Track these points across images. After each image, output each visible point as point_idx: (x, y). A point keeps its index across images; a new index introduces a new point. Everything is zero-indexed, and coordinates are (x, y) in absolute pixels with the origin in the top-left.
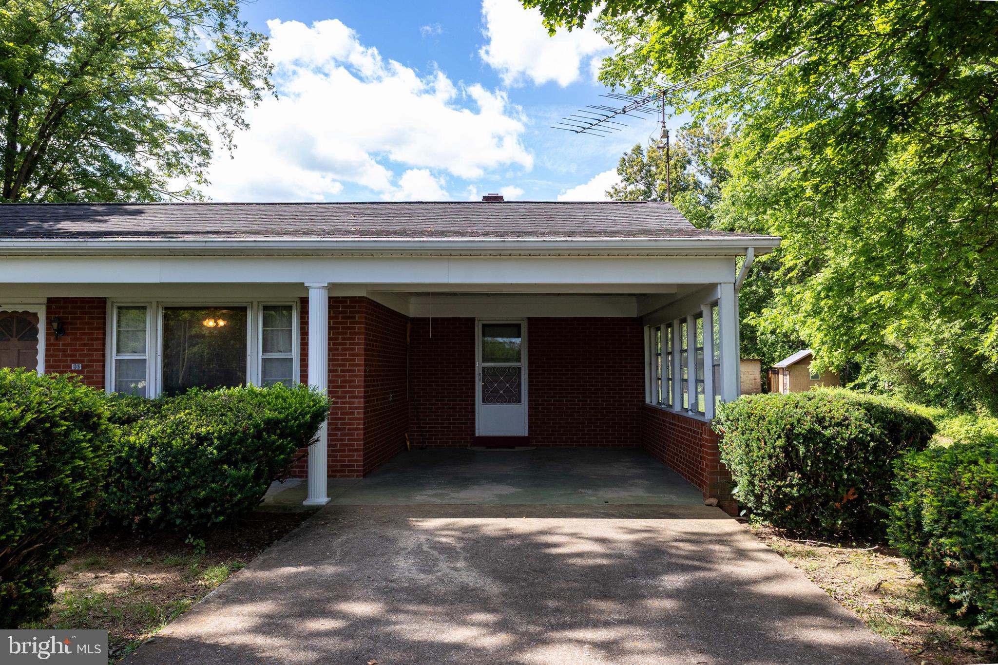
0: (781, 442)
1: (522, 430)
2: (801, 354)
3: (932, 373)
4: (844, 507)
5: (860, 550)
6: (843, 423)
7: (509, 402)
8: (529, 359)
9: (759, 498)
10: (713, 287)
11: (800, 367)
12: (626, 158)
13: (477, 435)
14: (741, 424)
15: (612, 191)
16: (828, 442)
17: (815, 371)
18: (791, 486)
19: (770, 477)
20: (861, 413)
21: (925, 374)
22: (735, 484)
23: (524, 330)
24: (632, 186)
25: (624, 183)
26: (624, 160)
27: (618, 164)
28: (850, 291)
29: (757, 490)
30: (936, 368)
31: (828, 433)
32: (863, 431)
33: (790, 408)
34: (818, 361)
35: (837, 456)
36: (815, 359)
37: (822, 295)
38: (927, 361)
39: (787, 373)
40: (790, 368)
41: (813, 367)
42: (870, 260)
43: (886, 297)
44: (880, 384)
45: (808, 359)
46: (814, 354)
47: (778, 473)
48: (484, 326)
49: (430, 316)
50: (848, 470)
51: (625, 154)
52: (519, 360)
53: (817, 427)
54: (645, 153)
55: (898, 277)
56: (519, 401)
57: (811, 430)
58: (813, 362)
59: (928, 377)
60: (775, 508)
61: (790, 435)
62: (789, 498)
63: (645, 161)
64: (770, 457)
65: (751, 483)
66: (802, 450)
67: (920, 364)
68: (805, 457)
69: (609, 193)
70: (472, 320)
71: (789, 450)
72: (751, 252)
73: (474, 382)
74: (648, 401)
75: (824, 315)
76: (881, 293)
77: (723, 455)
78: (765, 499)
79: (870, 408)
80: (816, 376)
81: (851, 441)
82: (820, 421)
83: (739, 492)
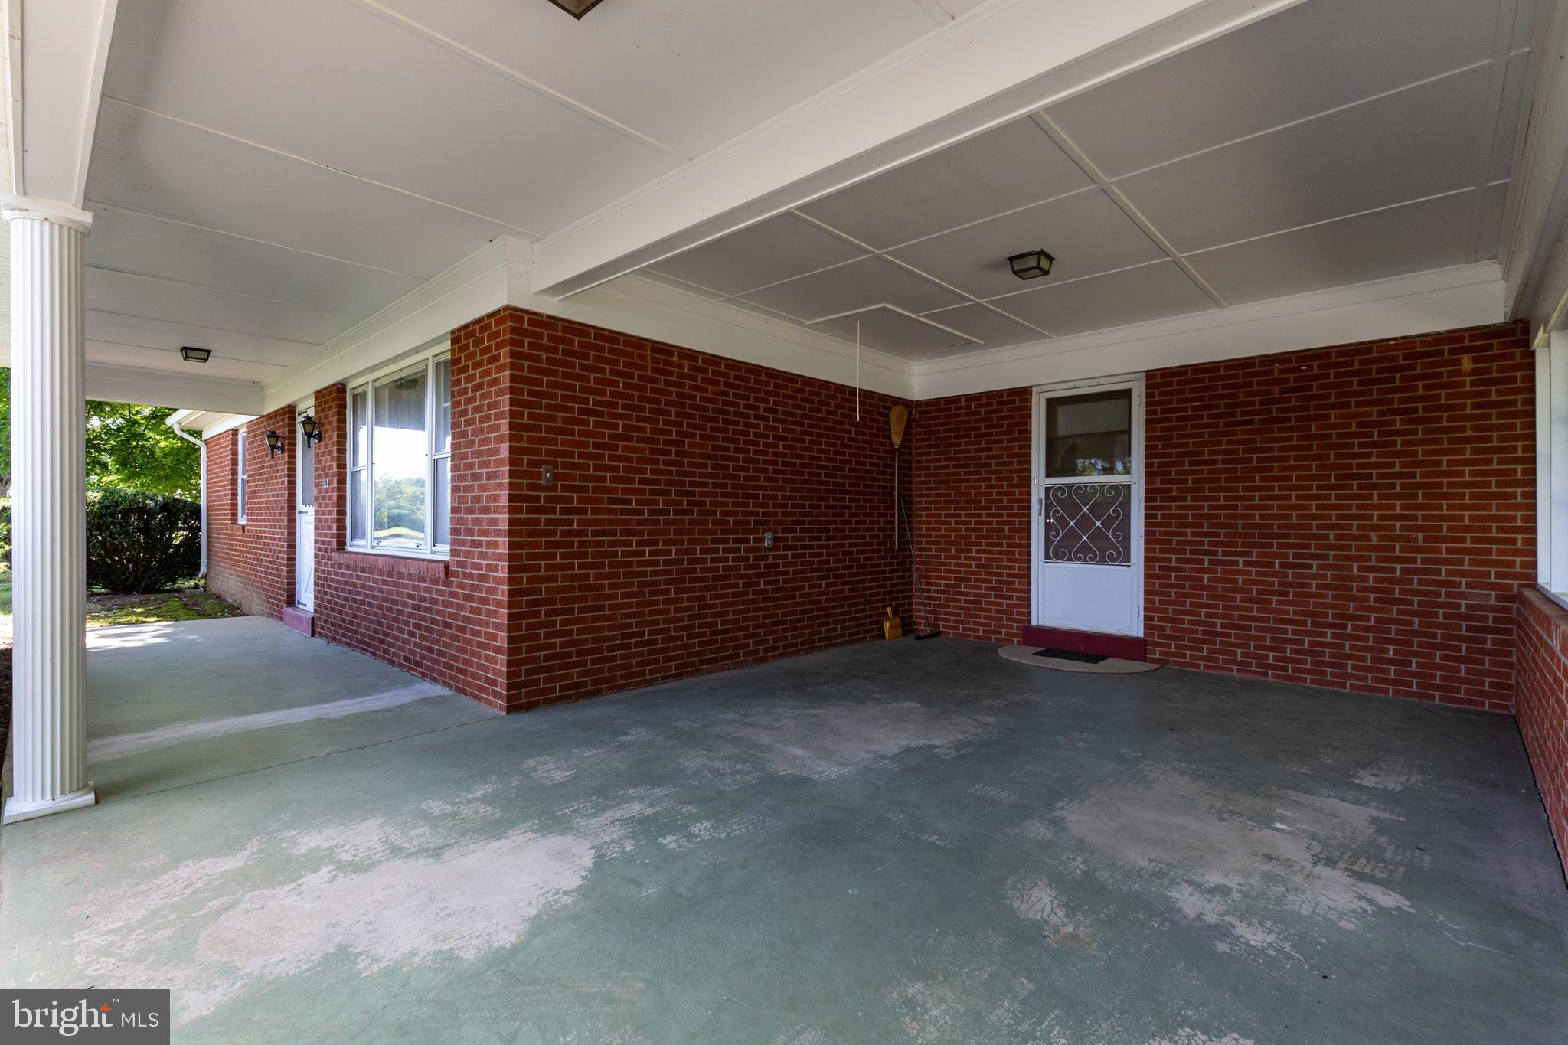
1: (1130, 624)
7: (1102, 561)
8: (1149, 467)
13: (1034, 622)
23: (1139, 401)
48: (1052, 404)
49: (858, 385)
52: (1125, 469)
56: (1124, 560)
70: (1025, 392)
73: (1029, 516)
74: (1544, 576)
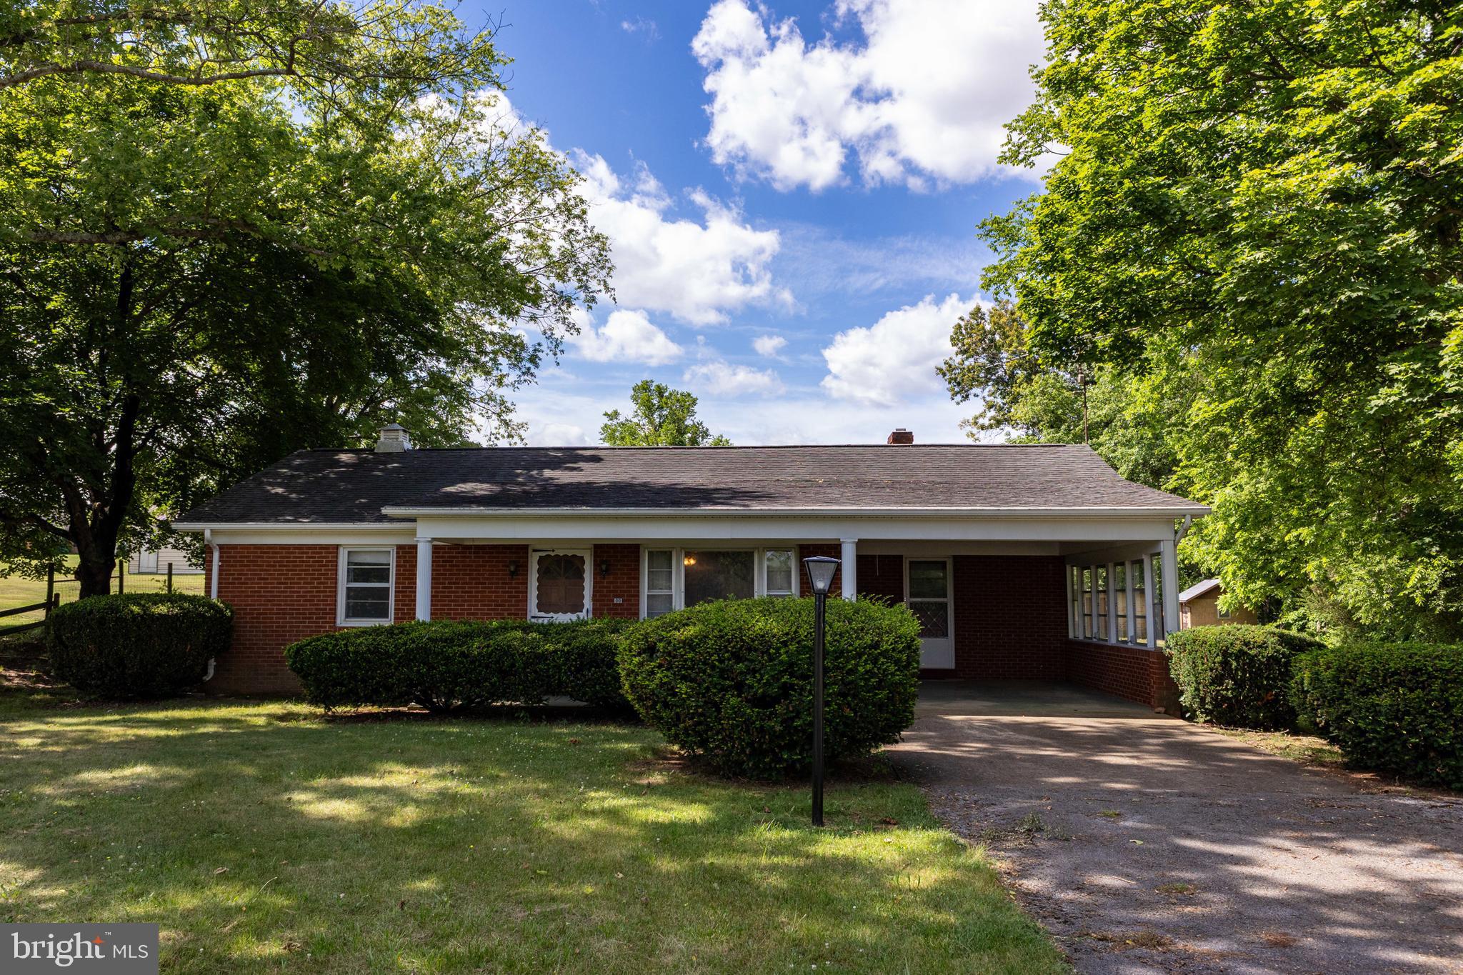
0: (1219, 659)
1: (948, 662)
2: (1205, 585)
3: (1367, 611)
4: (1265, 705)
5: (1277, 734)
6: (1263, 646)
7: (937, 636)
8: (955, 595)
9: (1203, 700)
10: (1157, 542)
11: (1204, 602)
12: (962, 323)
14: (1188, 647)
15: (944, 367)
16: (1252, 658)
17: (1225, 609)
18: (1227, 690)
19: (1211, 684)
20: (1275, 639)
21: (1360, 614)
22: (1182, 693)
23: (950, 567)
24: (972, 360)
25: (960, 356)
26: (960, 326)
27: (951, 331)
28: (1268, 521)
29: (1202, 694)
30: (1372, 606)
31: (1253, 652)
32: (1278, 651)
33: (1225, 635)
34: (1228, 595)
35: (1259, 669)
36: (1225, 592)
37: (1237, 526)
38: (1360, 598)
39: (1187, 609)
40: (1191, 603)
41: (1222, 603)
42: (1288, 488)
43: (1306, 533)
44: (1310, 624)
45: (1215, 591)
46: (1223, 586)
47: (1218, 680)
48: (911, 563)
50: (1267, 678)
51: (962, 319)
52: (945, 596)
53: (1245, 648)
54: (987, 317)
55: (1318, 510)
56: (945, 635)
57: (1240, 651)
58: (1221, 597)
59: (1364, 617)
60: (1215, 706)
61: (1225, 654)
62: (1225, 698)
63: (988, 327)
64: (1211, 670)
65: (1197, 689)
66: (1234, 664)
67: (1351, 601)
68: (1237, 669)
69: (940, 370)
70: (901, 557)
71: (1225, 664)
72: (1188, 517)
74: (1071, 636)
75: (1239, 547)
76: (1300, 530)
77: (1172, 672)
78: (1208, 699)
79: (1281, 636)
80: (1227, 614)
81: (1269, 658)
82: (1247, 644)
83: (1185, 699)
